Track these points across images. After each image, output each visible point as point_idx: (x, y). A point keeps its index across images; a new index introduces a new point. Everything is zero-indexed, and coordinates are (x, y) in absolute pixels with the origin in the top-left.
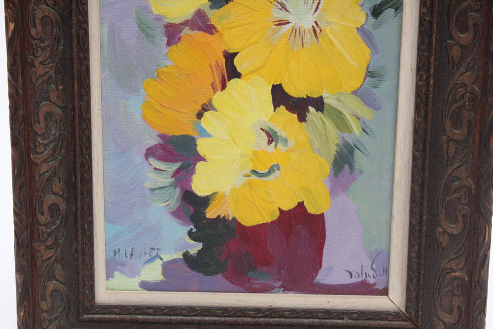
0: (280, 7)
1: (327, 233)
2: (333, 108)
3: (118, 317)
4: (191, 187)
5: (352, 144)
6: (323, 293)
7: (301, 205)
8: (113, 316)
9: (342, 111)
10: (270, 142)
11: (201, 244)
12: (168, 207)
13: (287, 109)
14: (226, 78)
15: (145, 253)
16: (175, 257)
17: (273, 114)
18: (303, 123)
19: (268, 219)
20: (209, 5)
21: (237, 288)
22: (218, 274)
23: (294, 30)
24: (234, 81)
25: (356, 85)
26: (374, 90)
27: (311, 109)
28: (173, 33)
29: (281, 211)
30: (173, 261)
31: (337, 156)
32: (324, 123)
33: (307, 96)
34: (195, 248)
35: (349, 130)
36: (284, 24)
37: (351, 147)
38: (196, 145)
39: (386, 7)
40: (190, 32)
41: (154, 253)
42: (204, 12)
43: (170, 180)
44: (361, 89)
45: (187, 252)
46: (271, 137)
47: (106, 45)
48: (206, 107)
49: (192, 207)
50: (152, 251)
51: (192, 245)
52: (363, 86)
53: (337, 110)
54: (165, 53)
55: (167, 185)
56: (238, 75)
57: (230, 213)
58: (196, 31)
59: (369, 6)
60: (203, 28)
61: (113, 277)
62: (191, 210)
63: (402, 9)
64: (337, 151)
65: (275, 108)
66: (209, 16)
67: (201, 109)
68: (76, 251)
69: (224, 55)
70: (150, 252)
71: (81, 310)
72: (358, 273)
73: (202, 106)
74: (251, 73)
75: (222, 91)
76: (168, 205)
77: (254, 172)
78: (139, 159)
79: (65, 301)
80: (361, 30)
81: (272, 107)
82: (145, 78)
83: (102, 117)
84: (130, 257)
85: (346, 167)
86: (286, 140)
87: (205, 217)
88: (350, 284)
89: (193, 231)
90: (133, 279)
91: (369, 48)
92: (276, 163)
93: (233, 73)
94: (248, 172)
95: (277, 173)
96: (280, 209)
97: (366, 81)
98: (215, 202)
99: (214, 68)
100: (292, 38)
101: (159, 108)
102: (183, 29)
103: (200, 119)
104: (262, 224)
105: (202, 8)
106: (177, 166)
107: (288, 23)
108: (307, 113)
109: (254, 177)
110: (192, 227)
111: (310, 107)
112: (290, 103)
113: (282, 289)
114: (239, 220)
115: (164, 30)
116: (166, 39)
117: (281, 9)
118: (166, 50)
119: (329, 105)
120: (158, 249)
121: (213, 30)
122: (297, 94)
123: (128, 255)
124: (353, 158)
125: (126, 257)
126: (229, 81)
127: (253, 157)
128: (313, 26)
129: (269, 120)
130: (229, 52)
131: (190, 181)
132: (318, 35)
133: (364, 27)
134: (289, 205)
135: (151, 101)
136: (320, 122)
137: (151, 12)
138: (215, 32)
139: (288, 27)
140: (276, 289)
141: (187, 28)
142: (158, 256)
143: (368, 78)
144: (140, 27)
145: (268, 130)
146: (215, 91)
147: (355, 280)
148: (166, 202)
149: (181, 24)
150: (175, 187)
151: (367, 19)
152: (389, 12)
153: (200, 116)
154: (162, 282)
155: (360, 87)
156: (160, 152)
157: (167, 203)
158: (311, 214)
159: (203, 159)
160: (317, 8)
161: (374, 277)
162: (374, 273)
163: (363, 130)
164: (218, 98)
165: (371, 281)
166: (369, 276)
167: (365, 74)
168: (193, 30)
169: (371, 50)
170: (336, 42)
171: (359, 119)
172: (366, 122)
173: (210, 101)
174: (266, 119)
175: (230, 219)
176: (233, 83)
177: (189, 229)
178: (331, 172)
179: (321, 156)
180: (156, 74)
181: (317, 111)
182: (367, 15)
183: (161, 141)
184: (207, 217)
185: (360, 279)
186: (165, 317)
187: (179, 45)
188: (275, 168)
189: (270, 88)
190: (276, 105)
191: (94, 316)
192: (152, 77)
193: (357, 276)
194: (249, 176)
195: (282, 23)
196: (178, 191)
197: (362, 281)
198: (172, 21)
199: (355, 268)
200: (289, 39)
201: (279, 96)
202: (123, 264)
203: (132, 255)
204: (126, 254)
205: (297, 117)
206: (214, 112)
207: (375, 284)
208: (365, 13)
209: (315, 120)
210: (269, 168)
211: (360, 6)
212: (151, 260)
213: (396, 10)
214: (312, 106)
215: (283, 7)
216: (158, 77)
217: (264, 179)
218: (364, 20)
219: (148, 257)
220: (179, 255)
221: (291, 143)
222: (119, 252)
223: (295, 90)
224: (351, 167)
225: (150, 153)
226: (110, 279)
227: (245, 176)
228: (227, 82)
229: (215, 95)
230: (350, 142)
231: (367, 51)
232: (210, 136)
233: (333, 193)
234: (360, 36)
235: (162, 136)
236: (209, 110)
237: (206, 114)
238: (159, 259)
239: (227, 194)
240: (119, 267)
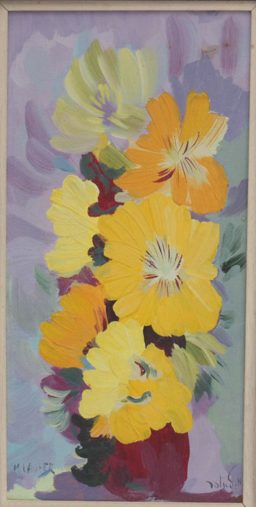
0: (149, 264)
1: (191, 449)
2: (193, 345)
4: (78, 411)
5: (210, 375)
6: (188, 501)
7: (169, 426)
9: (200, 347)
10: (143, 373)
11: (87, 459)
12: (60, 428)
13: (156, 346)
14: (107, 321)
15: (40, 468)
16: (65, 471)
17: (145, 351)
18: (169, 357)
19: (142, 438)
20: (93, 263)
21: (117, 497)
22: (100, 485)
23: (161, 282)
24: (113, 323)
25: (212, 326)
26: (226, 330)
27: (176, 346)
28: (64, 285)
29: (152, 431)
30: (63, 474)
31: (198, 384)
32: (186, 357)
33: (172, 335)
34: (82, 462)
35: (206, 362)
36: (153, 278)
37: (209, 377)
38: (82, 376)
39: (233, 264)
40: (78, 285)
41: (47, 467)
42: (89, 269)
43: (61, 405)
44: (215, 330)
45: (75, 466)
46: (144, 369)
47: (10, 294)
48: (91, 345)
49: (79, 428)
50: (46, 466)
51: (79, 460)
52: (217, 327)
53: (197, 347)
54: (58, 301)
55: (58, 409)
56: (116, 319)
57: (110, 433)
58: (82, 283)
59: (220, 263)
60: (89, 281)
61: (13, 489)
62: (78, 430)
63: (246, 266)
64: (197, 380)
65: (146, 345)
66: (93, 272)
67: (86, 346)
69: (105, 303)
70: (44, 467)
72: (216, 483)
73: (87, 344)
74: (127, 316)
75: (103, 331)
76: (59, 426)
77: (130, 398)
78: (36, 387)
80: (214, 282)
81: (144, 344)
82: (41, 321)
83: (7, 354)
84: (27, 471)
85: (205, 393)
86: (155, 372)
87: (90, 437)
88: (211, 493)
89: (80, 448)
90: (30, 490)
91: (221, 296)
92: (147, 391)
93: (112, 317)
94: (125, 398)
95: (149, 399)
96: (151, 429)
97: (220, 322)
98: (98, 424)
99: (97, 313)
100: (159, 289)
101: (52, 345)
102: (72, 282)
103: (85, 354)
104: (137, 442)
105: (87, 265)
106: (66, 393)
107: (156, 277)
108: (172, 349)
109: (130, 403)
110: (79, 445)
111: (174, 344)
112: (159, 341)
113: (154, 498)
114: (118, 439)
115: (57, 282)
116: (58, 290)
117: (150, 266)
118: (58, 298)
119: (190, 342)
120: (50, 464)
121: (96, 283)
122: (164, 334)
123: (26, 469)
124: (210, 386)
125: (24, 471)
126: (109, 323)
127: (129, 385)
128: (176, 280)
129: (141, 355)
130: (109, 300)
131: (78, 405)
132: (180, 287)
133: (216, 279)
134: (159, 426)
135: (46, 339)
136: (183, 356)
137: (47, 269)
138: (97, 284)
139: (156, 280)
140: (149, 498)
141: (76, 281)
142: (50, 470)
143: (221, 320)
144: (38, 280)
145: (141, 363)
146: (98, 331)
147: (215, 489)
148: (58, 423)
149: (71, 278)
150: (65, 411)
151: (218, 274)
152: (236, 268)
153: (85, 352)
154: (54, 492)
155: (215, 328)
156: (53, 382)
157: (59, 425)
158: (177, 433)
159: (88, 388)
160: (179, 265)
161: (230, 486)
162: (230, 483)
163: (218, 363)
164: (101, 338)
165: (228, 490)
166: (226, 486)
167: (218, 318)
168: (80, 282)
169: (223, 298)
170: (194, 292)
171: (214, 354)
172: (221, 356)
173: (94, 340)
174: (139, 354)
175: (111, 438)
176: (112, 325)
177: (76, 447)
178: (193, 398)
179: (184, 384)
180: (50, 317)
181: (180, 348)
182: (218, 270)
183: (54, 373)
184: (92, 436)
185: (219, 489)
187: (69, 295)
188: (147, 395)
189: (142, 329)
190: (147, 343)
192: (47, 321)
193: (217, 486)
194: (126, 401)
195: (151, 277)
196: (67, 415)
197: (221, 490)
198: (64, 276)
199: (215, 480)
200: (157, 290)
201: (150, 335)
202: (22, 478)
203: (29, 469)
204: (24, 468)
205: (164, 353)
206: (97, 348)
207: (231, 493)
208: (217, 269)
209: (179, 355)
210: (142, 394)
211: (213, 263)
212: (45, 473)
213: (241, 266)
214: (176, 343)
215: (152, 264)
216: (52, 320)
217: (138, 404)
218: (215, 275)
219: (43, 471)
220: (68, 469)
221: (160, 374)
222: (18, 466)
223: (163, 330)
224: (209, 393)
225: (45, 382)
226: (11, 490)
227: (122, 401)
228: (107, 323)
229: (99, 334)
230: (208, 372)
231: (219, 299)
232: (93, 368)
233: (195, 415)
234: (214, 287)
235: (55, 369)
236: (93, 347)
237: (90, 350)
238: (51, 473)
239: (108, 417)
240: (18, 480)
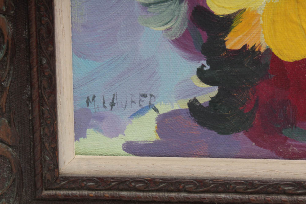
3: (93, 193)
8: (85, 193)
11: (216, 89)
12: (169, 33)
15: (133, 102)
16: (176, 107)
21: (266, 151)
22: (239, 132)
30: (174, 114)
34: (207, 94)
41: (146, 102)
45: (195, 100)
49: (205, 33)
50: (143, 99)
51: (202, 90)
57: (263, 41)
61: (85, 137)
62: (204, 36)
68: (30, 99)
70: (140, 100)
71: (39, 184)
76: (168, 29)
79: (15, 171)
84: (109, 108)
89: (205, 69)
90: (114, 139)
98: (240, 25)
110: (204, 62)
114: (276, 53)
120: (151, 96)
123: (107, 105)
125: (105, 107)
142: (151, 106)
148: (167, 24)
150: (181, 1)
154: (156, 143)
157: (168, 26)
177: (199, 65)
184: (228, 47)
186: (161, 194)
191: (58, 192)
202: (100, 118)
203: (112, 105)
204: (104, 103)
212: (142, 112)
219: (136, 107)
220: (183, 105)
222: (93, 100)
226: (81, 139)
238: (152, 111)
239: (260, 12)
240: (94, 122)
